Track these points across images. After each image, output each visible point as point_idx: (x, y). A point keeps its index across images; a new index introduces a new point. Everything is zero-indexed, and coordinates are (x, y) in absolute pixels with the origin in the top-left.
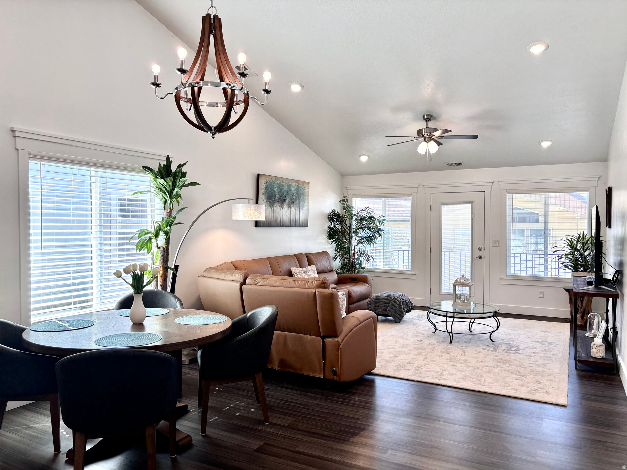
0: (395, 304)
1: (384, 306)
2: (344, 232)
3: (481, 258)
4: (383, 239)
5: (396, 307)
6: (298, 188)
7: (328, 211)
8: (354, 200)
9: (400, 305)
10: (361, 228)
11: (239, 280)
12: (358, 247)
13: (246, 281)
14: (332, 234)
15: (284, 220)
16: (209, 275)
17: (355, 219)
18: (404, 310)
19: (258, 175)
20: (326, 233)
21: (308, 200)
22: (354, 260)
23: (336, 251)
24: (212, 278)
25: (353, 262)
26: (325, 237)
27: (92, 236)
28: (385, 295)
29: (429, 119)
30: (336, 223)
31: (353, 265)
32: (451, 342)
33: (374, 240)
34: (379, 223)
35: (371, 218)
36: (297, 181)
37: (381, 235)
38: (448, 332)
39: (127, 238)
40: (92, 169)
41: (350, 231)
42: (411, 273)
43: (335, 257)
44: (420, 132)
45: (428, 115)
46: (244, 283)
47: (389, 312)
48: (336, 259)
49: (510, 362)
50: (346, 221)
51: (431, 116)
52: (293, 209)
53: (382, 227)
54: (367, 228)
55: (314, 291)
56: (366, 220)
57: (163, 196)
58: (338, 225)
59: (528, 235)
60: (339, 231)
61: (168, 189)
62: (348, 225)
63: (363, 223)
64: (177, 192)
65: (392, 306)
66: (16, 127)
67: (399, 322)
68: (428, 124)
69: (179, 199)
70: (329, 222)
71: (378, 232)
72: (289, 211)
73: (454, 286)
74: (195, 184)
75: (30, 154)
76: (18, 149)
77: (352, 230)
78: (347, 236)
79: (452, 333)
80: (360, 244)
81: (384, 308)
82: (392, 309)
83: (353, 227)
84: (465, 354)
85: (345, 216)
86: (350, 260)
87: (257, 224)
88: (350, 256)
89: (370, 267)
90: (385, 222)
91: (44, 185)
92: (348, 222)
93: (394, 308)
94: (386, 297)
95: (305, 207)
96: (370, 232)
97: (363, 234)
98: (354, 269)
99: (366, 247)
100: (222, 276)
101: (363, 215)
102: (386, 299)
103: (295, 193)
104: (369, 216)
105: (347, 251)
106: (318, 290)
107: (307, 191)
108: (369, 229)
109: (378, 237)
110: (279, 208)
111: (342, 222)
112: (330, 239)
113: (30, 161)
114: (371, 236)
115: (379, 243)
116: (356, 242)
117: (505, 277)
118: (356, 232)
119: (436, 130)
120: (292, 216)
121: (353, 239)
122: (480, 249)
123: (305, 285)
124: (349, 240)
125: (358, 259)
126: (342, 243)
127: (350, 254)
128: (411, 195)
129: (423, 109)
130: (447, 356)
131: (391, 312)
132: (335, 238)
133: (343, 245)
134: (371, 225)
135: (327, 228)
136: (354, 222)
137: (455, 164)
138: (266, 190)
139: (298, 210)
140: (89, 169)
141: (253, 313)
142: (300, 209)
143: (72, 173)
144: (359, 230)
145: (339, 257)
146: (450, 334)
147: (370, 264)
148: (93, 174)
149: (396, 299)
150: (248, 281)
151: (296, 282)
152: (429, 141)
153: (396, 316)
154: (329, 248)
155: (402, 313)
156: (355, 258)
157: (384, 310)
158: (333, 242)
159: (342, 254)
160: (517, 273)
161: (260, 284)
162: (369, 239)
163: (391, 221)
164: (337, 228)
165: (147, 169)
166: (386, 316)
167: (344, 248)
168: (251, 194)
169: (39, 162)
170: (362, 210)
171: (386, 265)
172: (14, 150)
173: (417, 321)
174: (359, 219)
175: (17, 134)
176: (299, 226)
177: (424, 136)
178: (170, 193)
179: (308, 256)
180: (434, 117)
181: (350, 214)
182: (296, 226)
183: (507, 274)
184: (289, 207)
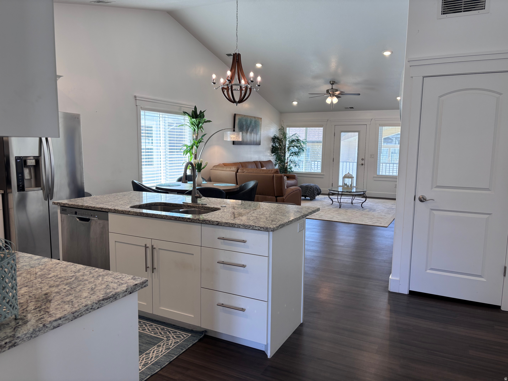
0: (311, 190)
1: (305, 191)
2: (282, 149)
3: (362, 165)
4: (305, 153)
5: (311, 191)
6: (255, 122)
7: (272, 136)
8: (288, 129)
9: (313, 190)
10: (292, 146)
11: (235, 170)
12: (290, 159)
13: (238, 171)
14: (274, 150)
15: (248, 141)
16: (216, 169)
17: (288, 141)
18: (316, 193)
19: (235, 114)
20: (270, 149)
21: (261, 129)
22: (287, 166)
23: (276, 160)
24: (219, 170)
25: (287, 168)
26: (269, 151)
27: (161, 148)
28: (305, 185)
29: (333, 84)
30: (277, 143)
31: (286, 169)
32: (340, 208)
33: (300, 154)
34: (303, 143)
35: (298, 140)
36: (255, 117)
37: (304, 151)
38: (339, 202)
39: (179, 149)
40: (160, 113)
41: (285, 148)
42: (321, 174)
43: (275, 164)
44: (328, 91)
45: (332, 81)
46: (237, 172)
47: (307, 194)
48: (276, 166)
49: (368, 215)
50: (282, 142)
51: (334, 82)
52: (253, 134)
53: (304, 146)
54: (296, 146)
55: (273, 175)
56: (295, 141)
57: (194, 128)
58: (278, 145)
59: (390, 153)
60: (278, 148)
61: (197, 124)
62: (284, 144)
63: (293, 143)
64: (201, 125)
65: (309, 191)
66: (137, 95)
67: (313, 200)
68: (332, 87)
69: (201, 129)
70: (272, 142)
71: (302, 149)
72: (251, 135)
73: (343, 178)
74: (209, 121)
75: (141, 108)
76: (137, 105)
77: (286, 148)
78: (283, 152)
79: (341, 203)
80: (291, 157)
81: (305, 192)
82: (309, 192)
83: (287, 146)
84: (346, 212)
85: (282, 139)
86: (284, 166)
87: (234, 143)
88: (284, 164)
89: (296, 171)
90: (306, 143)
91: (146, 122)
92: (284, 143)
93: (310, 192)
94: (306, 186)
95: (259, 133)
96: (297, 149)
97: (293, 150)
98: (287, 171)
99: (295, 158)
100: (225, 169)
101: (293, 138)
102: (305, 187)
103: (254, 125)
104: (297, 139)
105: (283, 161)
106: (274, 174)
107: (260, 123)
108: (297, 147)
109: (302, 152)
110: (245, 134)
111: (280, 143)
112: (272, 153)
113: (141, 111)
114: (298, 151)
115: (303, 156)
116: (288, 155)
117: (376, 176)
118: (289, 149)
119: (337, 90)
120: (252, 138)
121: (287, 153)
122: (363, 160)
123: (268, 172)
124: (285, 154)
125: (289, 165)
126: (280, 156)
127: (284, 162)
128: (323, 126)
129: (330, 78)
130: (337, 212)
131: (308, 194)
132: (275, 153)
133: (280, 157)
134: (298, 145)
135: (271, 146)
136: (287, 143)
137: (350, 108)
138: (239, 123)
139: (255, 135)
140: (159, 113)
141: (245, 184)
142: (257, 134)
143: (154, 116)
144: (291, 148)
145: (278, 164)
146: (340, 203)
147: (296, 169)
148: (161, 116)
149: (311, 187)
150: (239, 171)
151: (264, 171)
152: (333, 96)
153: (311, 196)
154: (272, 159)
155: (315, 194)
156: (287, 165)
157: (304, 193)
158: (274, 155)
159: (279, 163)
160: (384, 174)
161: (246, 172)
162: (296, 153)
163: (310, 142)
164: (277, 146)
165: (185, 113)
166: (305, 196)
167: (281, 159)
168: (231, 126)
169: (144, 111)
170: (293, 135)
171: (306, 169)
172: (135, 106)
173: (323, 200)
174: (291, 141)
175: (137, 98)
176: (256, 145)
177: (330, 93)
178: (198, 126)
179: (261, 162)
180: (336, 82)
181: (285, 137)
182: (254, 145)
183: (378, 174)
184: (251, 133)
